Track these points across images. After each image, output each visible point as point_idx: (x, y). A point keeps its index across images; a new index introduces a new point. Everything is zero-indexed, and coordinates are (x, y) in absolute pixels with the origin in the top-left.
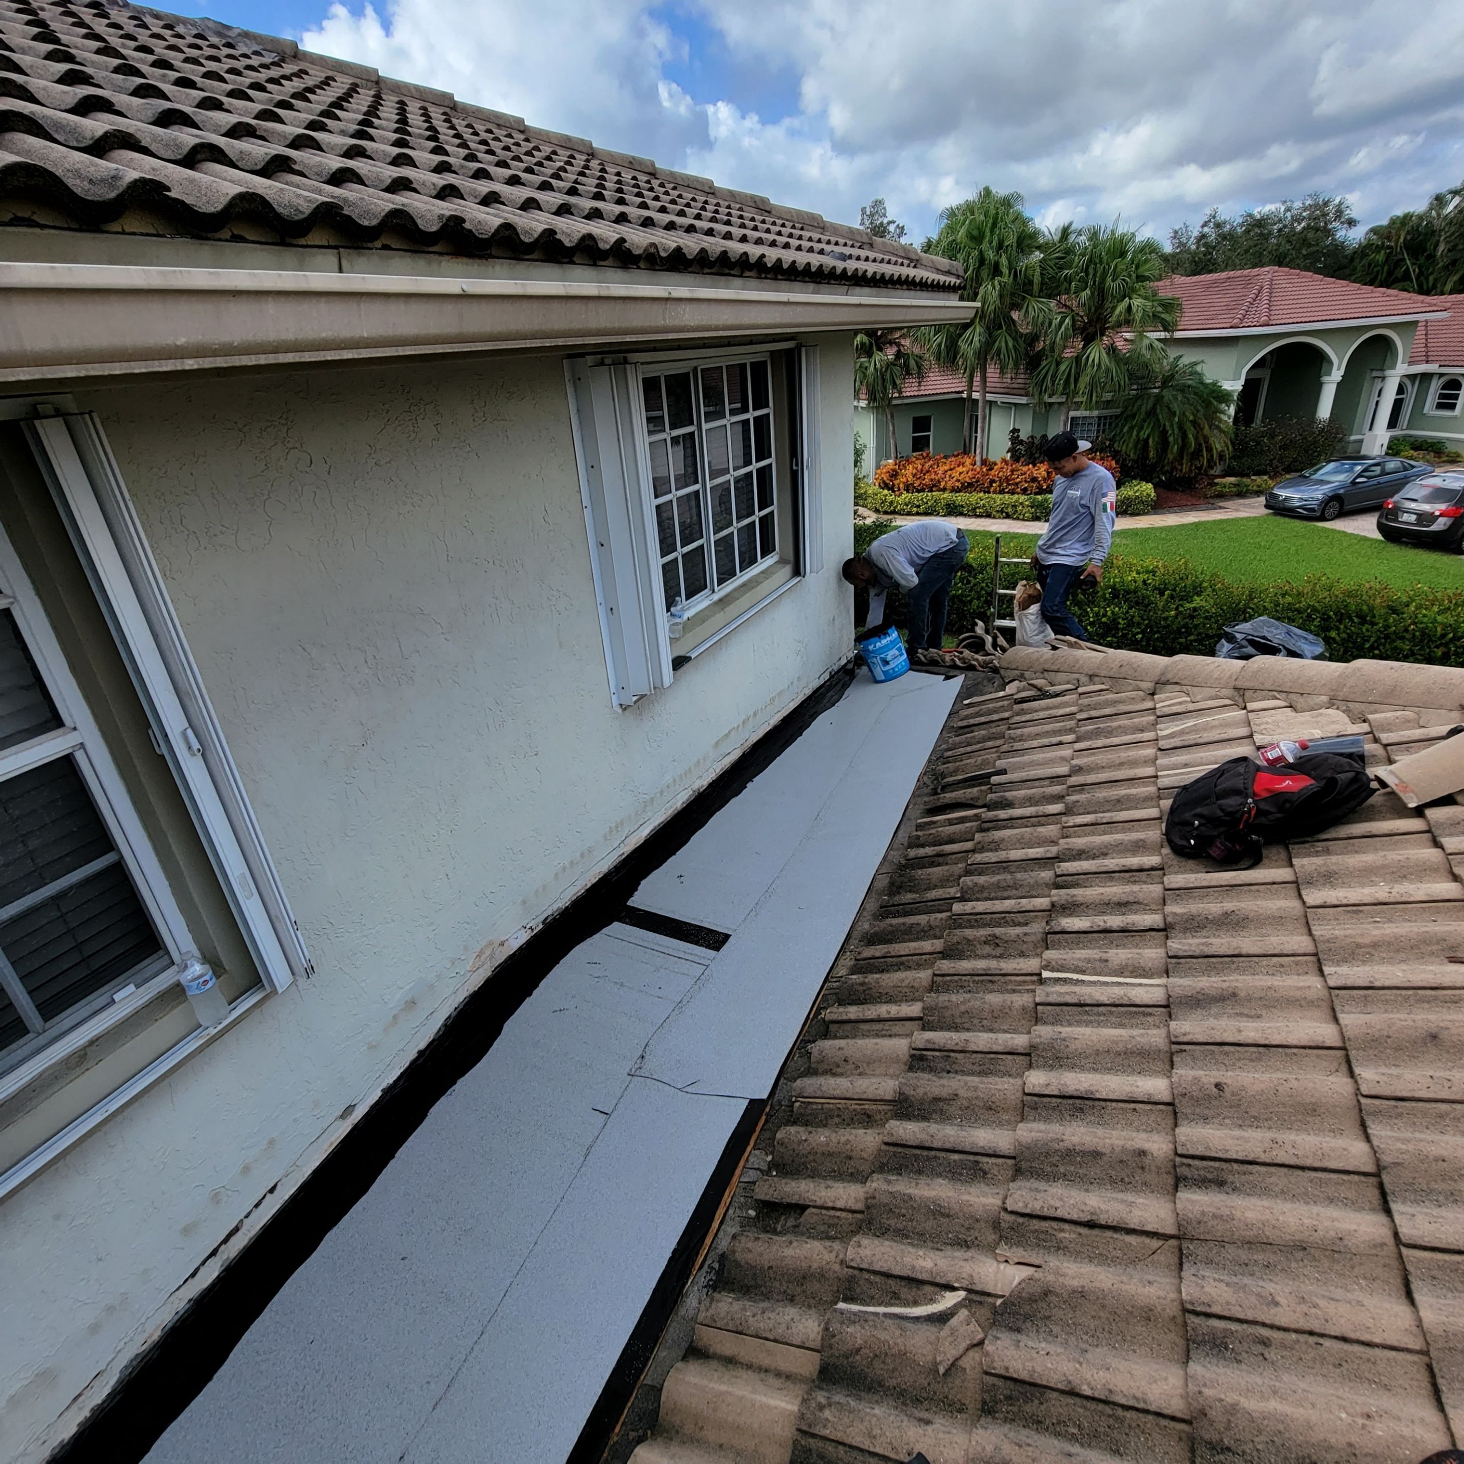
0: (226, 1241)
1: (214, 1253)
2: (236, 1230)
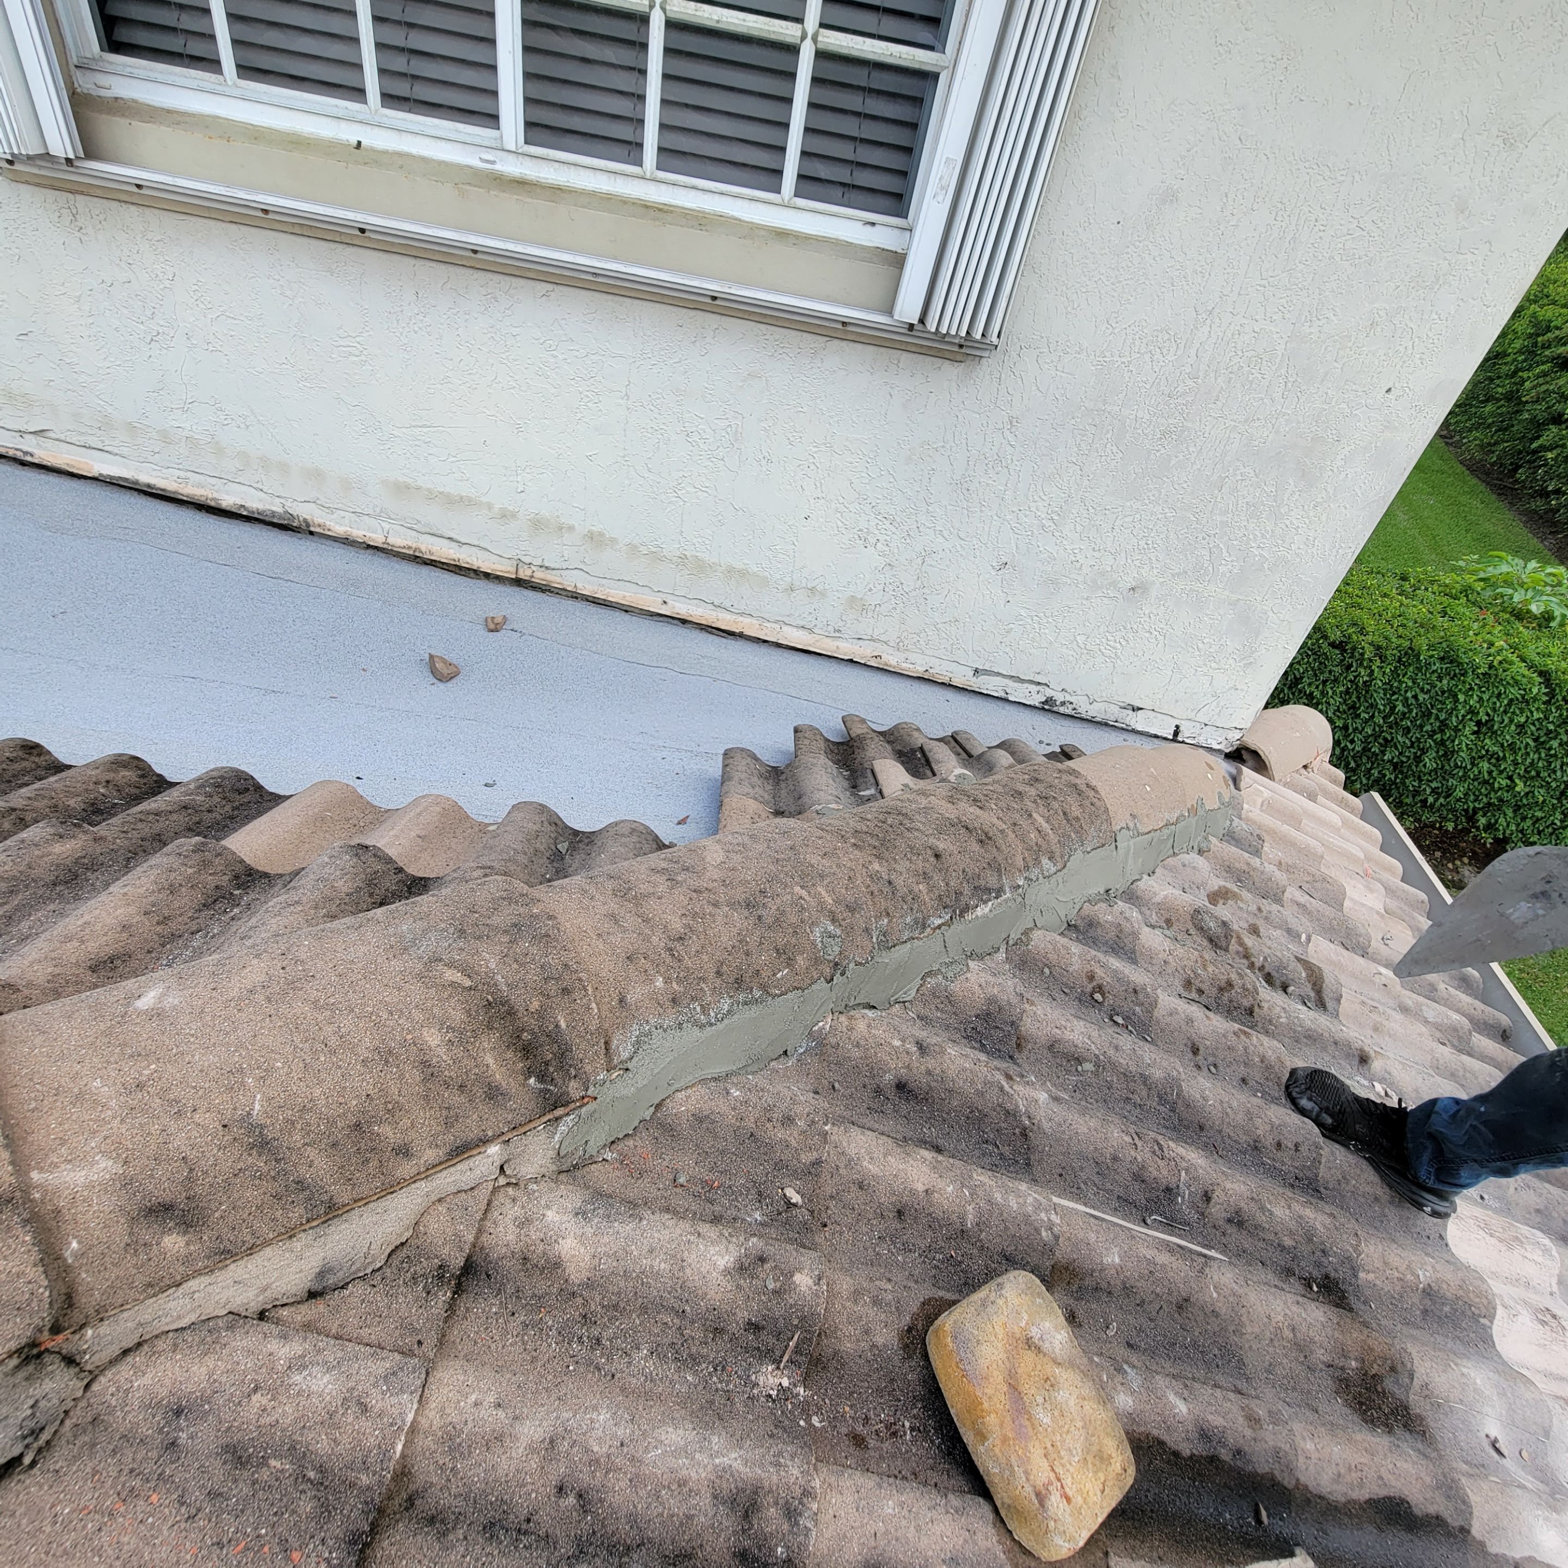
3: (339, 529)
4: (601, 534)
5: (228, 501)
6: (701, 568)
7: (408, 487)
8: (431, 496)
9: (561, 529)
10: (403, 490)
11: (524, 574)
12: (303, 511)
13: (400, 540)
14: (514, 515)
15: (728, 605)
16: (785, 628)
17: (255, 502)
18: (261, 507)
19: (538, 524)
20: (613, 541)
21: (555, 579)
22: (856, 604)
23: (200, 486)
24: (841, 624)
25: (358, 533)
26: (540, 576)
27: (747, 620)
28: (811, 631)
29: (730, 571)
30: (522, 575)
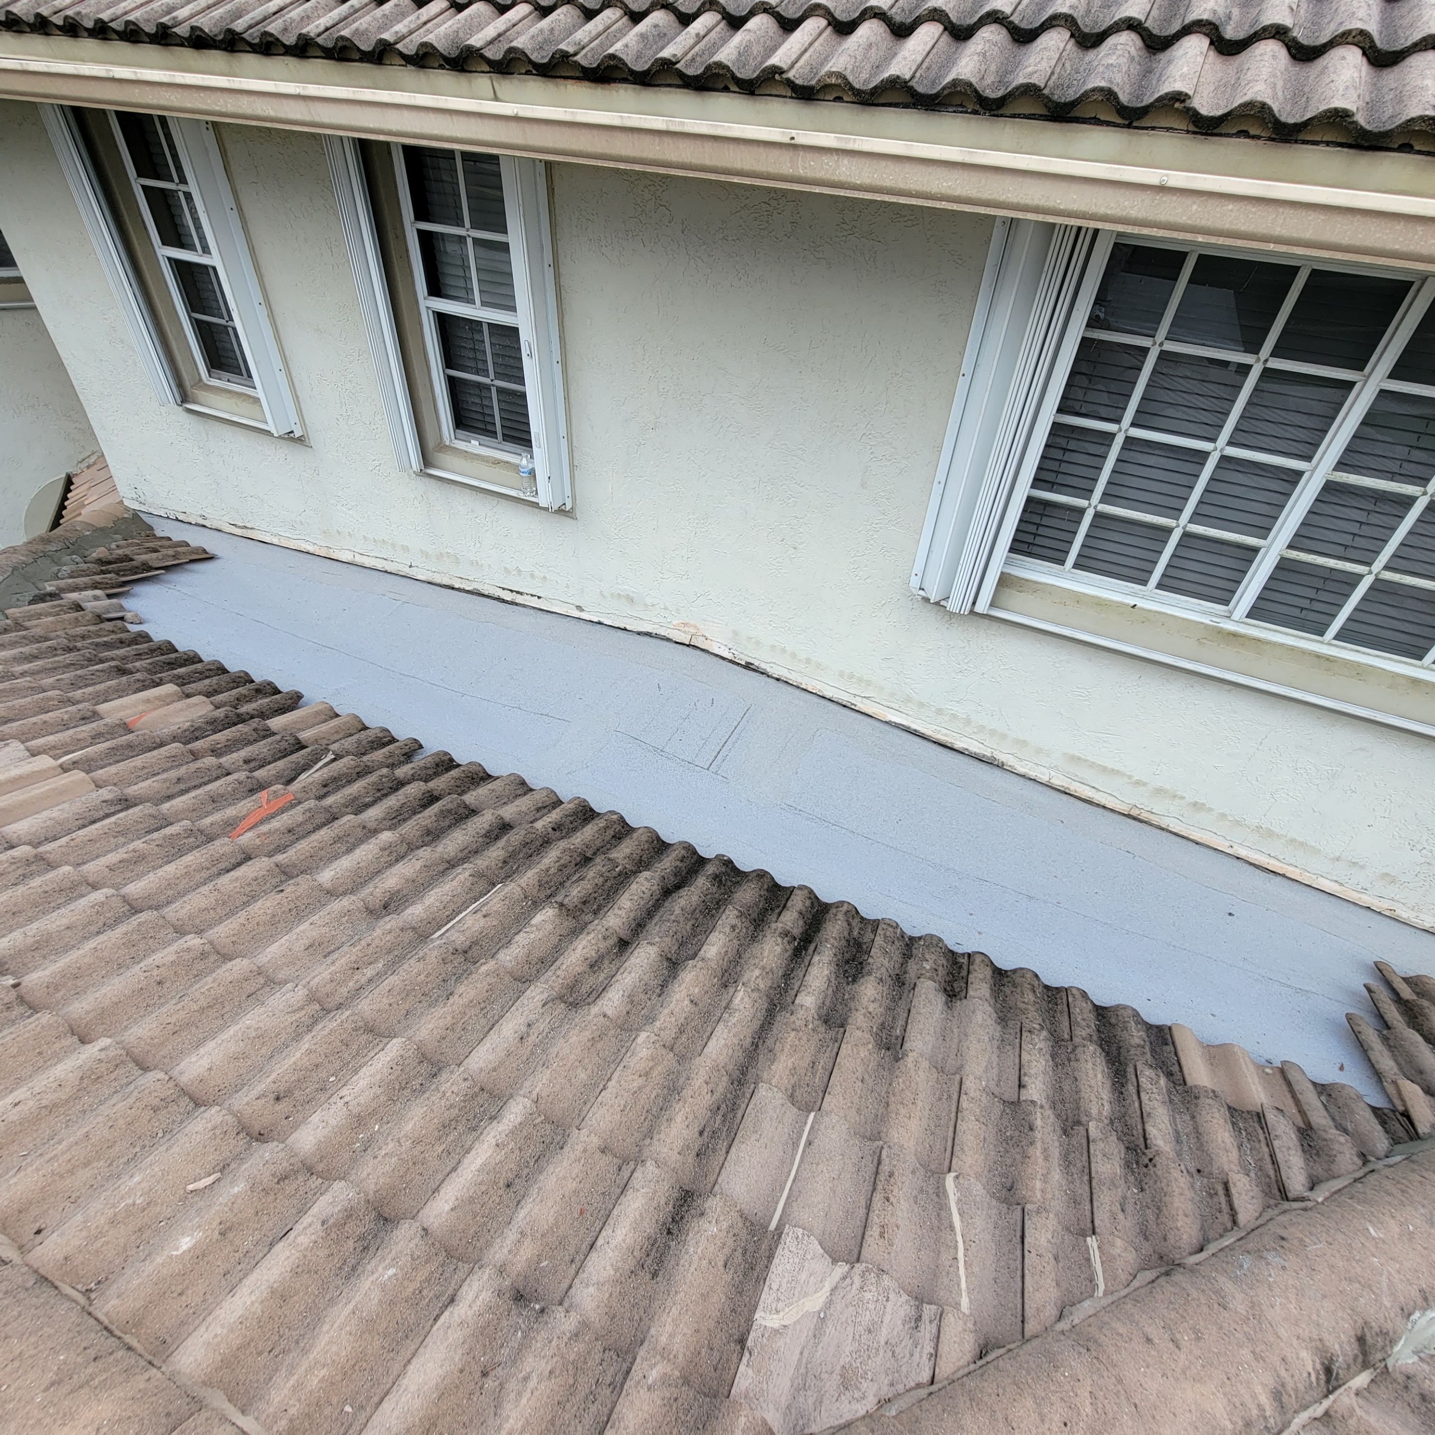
0: (518, 592)
1: (512, 591)
2: (521, 594)
3: (1021, 770)
4: (1203, 804)
5: (958, 745)
6: (1270, 834)
7: (1079, 759)
8: (1092, 765)
9: (1175, 796)
10: (1076, 760)
11: (1134, 812)
12: (1002, 757)
13: (1057, 782)
14: (1145, 784)
15: (1281, 857)
16: (1320, 879)
17: (975, 747)
18: (978, 751)
19: (1159, 791)
20: (1210, 810)
21: (1154, 819)
22: (1389, 878)
23: (946, 735)
24: (1369, 886)
25: (1032, 774)
26: (1144, 816)
27: (1293, 869)
28: (1342, 884)
29: (1293, 841)
30: (1132, 813)
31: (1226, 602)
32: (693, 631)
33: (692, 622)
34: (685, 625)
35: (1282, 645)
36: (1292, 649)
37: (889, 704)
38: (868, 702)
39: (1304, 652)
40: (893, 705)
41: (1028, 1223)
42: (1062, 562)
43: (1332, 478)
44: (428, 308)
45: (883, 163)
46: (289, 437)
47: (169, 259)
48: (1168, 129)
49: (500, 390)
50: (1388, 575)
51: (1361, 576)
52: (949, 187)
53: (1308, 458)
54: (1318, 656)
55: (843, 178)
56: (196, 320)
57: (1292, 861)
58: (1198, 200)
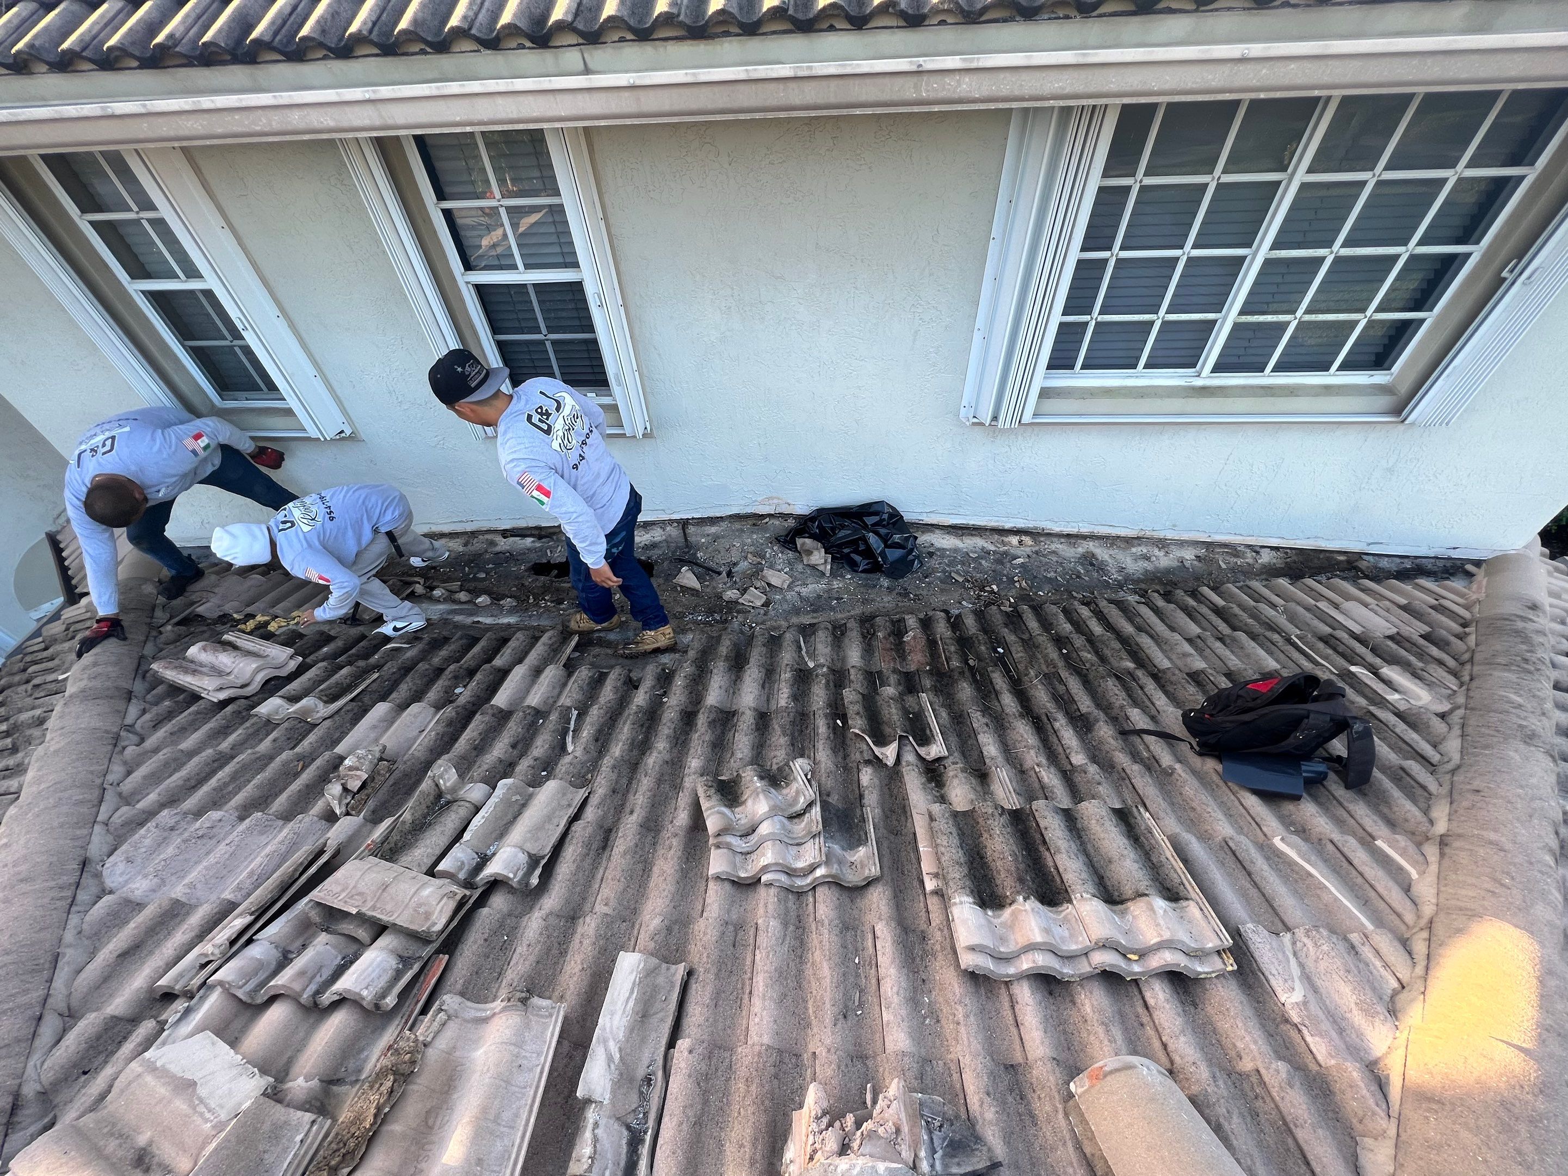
5: (1007, 527)
15: (1243, 533)
16: (1270, 539)
17: (1021, 524)
18: (1023, 526)
21: (1156, 535)
23: (998, 522)
26: (1147, 535)
27: (1251, 538)
28: (1283, 539)
31: (1194, 366)
32: (776, 501)
33: (774, 495)
34: (769, 499)
35: (1237, 387)
36: (1244, 387)
37: (950, 512)
38: (932, 515)
39: (1252, 387)
40: (953, 512)
41: (1345, 850)
42: (1072, 367)
43: (1269, 256)
44: (467, 283)
45: (1002, 75)
46: (342, 438)
47: (143, 292)
48: (1229, 9)
49: (554, 343)
50: (1307, 318)
51: (1288, 323)
52: (1060, 87)
53: (1249, 245)
54: (1263, 387)
55: (963, 95)
56: (191, 347)
57: (1251, 533)
58: (1268, 64)
